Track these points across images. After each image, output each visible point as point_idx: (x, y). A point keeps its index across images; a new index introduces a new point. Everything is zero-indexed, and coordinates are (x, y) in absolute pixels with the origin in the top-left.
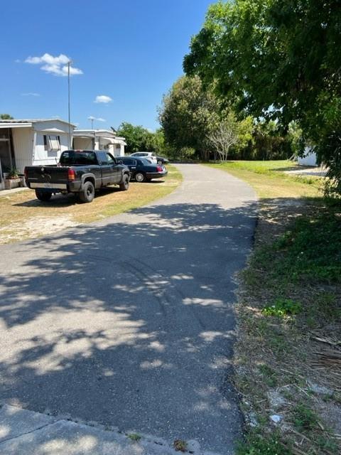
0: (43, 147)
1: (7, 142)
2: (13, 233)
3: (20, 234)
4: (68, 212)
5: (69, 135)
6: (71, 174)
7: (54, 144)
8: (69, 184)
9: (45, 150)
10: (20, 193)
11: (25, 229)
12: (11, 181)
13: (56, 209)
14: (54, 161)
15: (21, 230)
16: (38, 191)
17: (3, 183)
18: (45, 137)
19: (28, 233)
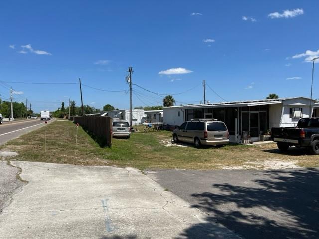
2: (254, 166)
3: (258, 166)
6: (302, 134)
7: (297, 113)
9: (290, 117)
10: (268, 144)
11: (263, 164)
12: (265, 136)
13: (286, 156)
14: (293, 125)
15: (260, 165)
16: (279, 144)
17: (260, 137)
18: (291, 109)
19: (263, 167)
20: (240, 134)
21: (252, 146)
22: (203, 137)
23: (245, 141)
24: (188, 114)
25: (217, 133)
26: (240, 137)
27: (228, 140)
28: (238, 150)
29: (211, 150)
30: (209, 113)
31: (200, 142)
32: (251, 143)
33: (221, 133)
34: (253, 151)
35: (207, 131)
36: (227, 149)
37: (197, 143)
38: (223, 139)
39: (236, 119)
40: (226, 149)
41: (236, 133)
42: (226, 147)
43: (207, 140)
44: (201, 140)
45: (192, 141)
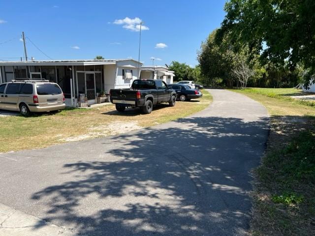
0: (121, 77)
1: (100, 73)
2: (101, 131)
3: (105, 132)
4: (135, 120)
5: (138, 69)
6: (138, 95)
7: (128, 75)
8: (137, 101)
9: (123, 79)
10: (106, 106)
11: (108, 129)
12: (101, 98)
13: (128, 117)
14: (128, 86)
15: (106, 130)
16: (117, 105)
17: (96, 99)
18: (123, 70)
19: (110, 132)
20: (76, 97)
21: (90, 109)
22: (32, 102)
23: (82, 104)
24: (6, 73)
25: (50, 96)
26: (76, 100)
27: (64, 105)
28: (77, 115)
29: (44, 118)
30: (36, 71)
31: (28, 109)
32: (89, 106)
33: (55, 96)
34: (93, 115)
35: (36, 94)
36: (64, 115)
37: (24, 110)
38: (59, 103)
39: (71, 79)
40: (62, 115)
41: (72, 96)
42: (63, 112)
43: (38, 105)
44: (29, 107)
45: (16, 108)
